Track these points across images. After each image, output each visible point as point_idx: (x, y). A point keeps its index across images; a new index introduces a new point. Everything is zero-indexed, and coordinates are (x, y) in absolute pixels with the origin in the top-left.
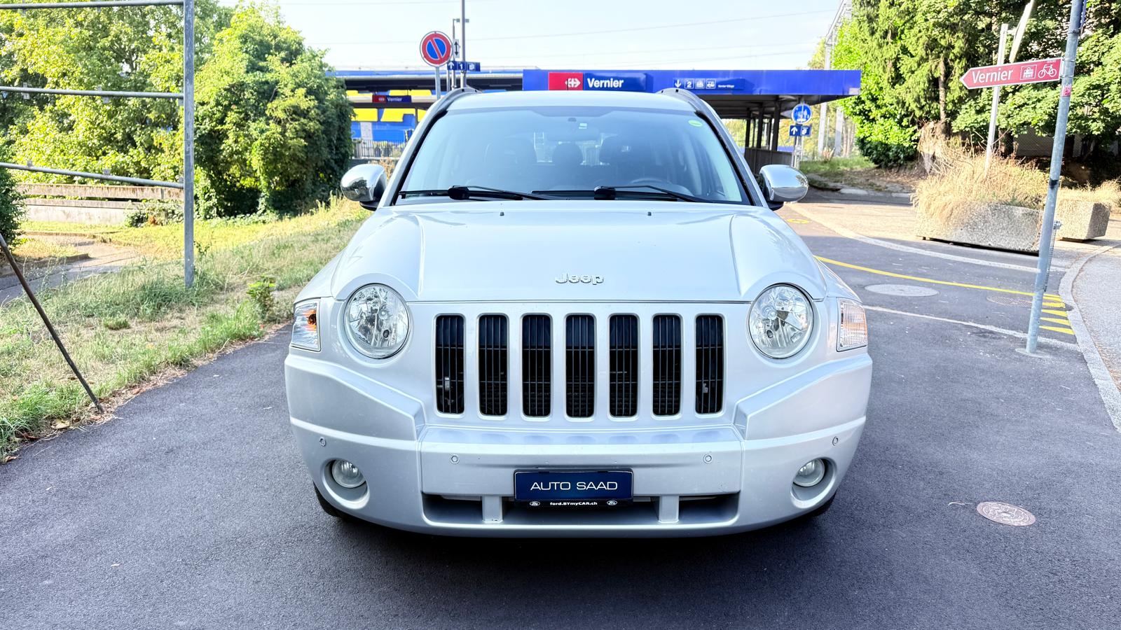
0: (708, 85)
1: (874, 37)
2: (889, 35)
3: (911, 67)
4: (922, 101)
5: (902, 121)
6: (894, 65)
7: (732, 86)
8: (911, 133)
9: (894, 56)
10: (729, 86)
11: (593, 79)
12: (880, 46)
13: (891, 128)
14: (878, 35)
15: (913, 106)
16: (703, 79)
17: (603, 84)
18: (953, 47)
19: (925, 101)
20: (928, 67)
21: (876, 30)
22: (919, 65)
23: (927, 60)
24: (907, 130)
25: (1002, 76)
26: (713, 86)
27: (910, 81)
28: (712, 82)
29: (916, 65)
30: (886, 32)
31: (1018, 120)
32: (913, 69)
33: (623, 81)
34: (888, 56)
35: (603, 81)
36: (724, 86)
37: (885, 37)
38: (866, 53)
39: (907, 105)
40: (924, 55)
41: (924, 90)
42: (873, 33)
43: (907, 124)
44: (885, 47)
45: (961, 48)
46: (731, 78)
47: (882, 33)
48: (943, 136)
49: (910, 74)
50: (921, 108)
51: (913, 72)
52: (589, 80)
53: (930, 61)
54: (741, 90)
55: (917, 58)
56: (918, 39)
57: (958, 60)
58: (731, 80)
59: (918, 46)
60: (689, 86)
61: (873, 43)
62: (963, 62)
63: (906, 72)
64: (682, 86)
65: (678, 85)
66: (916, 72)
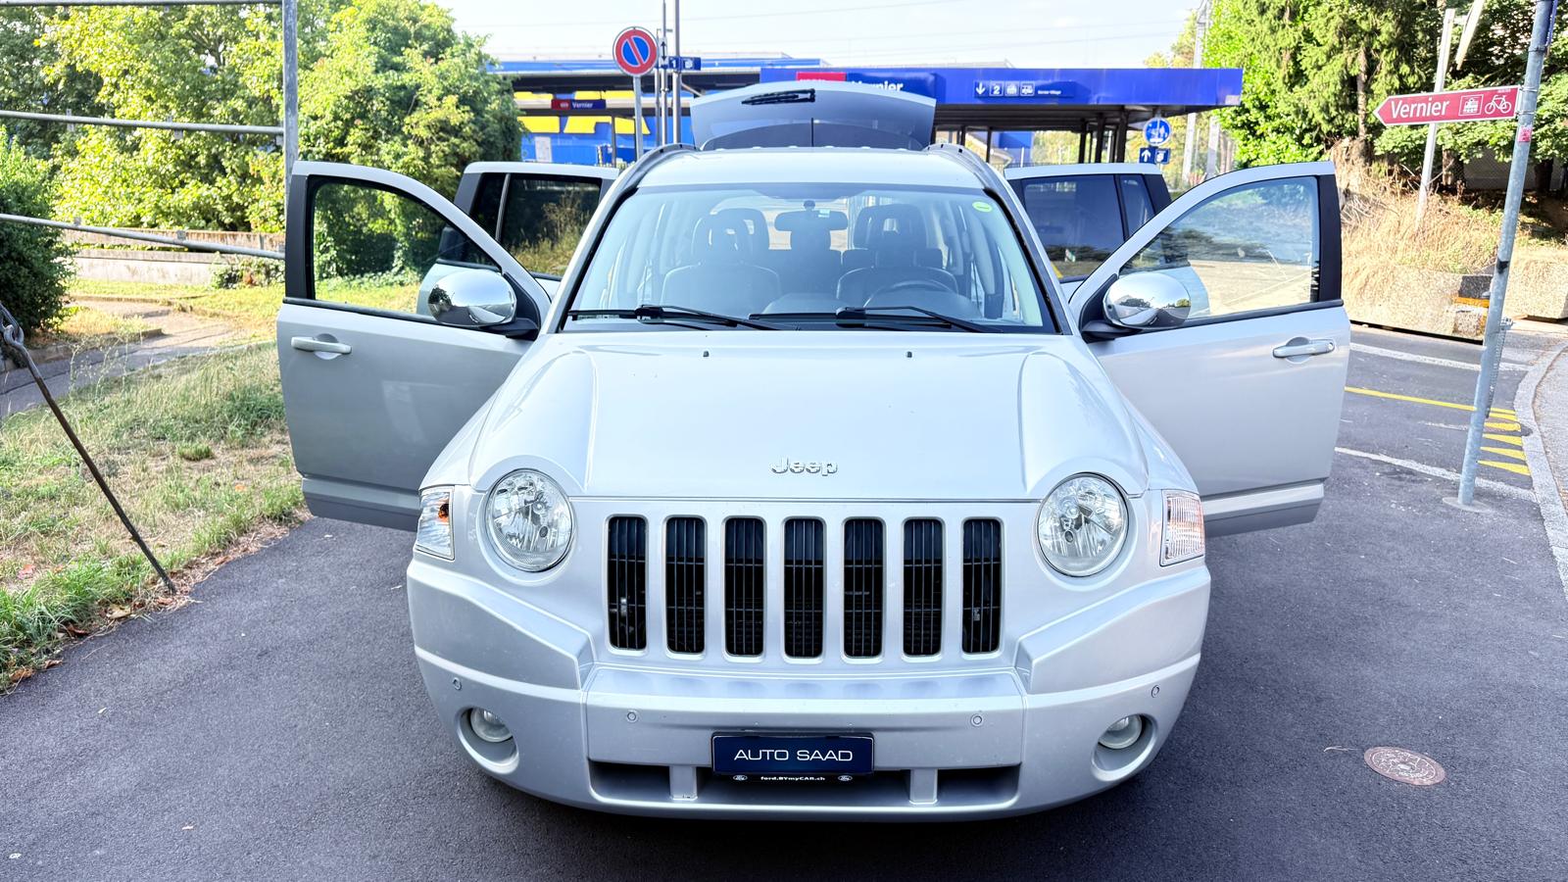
0: (1024, 91)
1: (1264, 17)
2: (1287, 14)
3: (1317, 61)
4: (1332, 110)
5: (1303, 138)
6: (1293, 57)
7: (1058, 93)
8: (1315, 155)
9: (1294, 44)
10: (1053, 92)
12: (1273, 31)
13: (1287, 147)
14: (1270, 14)
15: (1319, 118)
16: (1016, 82)
18: (1379, 33)
19: (1337, 110)
20: (1342, 60)
21: (1268, 7)
22: (1329, 57)
23: (1340, 50)
24: (1310, 151)
25: (1434, 109)
26: (1030, 92)
27: (1315, 81)
28: (1030, 87)
29: (1324, 57)
30: (1282, 11)
31: (1471, 137)
32: (1320, 63)
33: (902, 84)
34: (1284, 45)
36: (1046, 92)
37: (1280, 17)
38: (1253, 40)
39: (1310, 116)
40: (1336, 43)
41: (1335, 95)
42: (1263, 12)
43: (1310, 142)
44: (1280, 33)
45: (1390, 34)
46: (1057, 80)
47: (1276, 12)
48: (1362, 160)
49: (1315, 70)
50: (1331, 121)
51: (1320, 68)
53: (1345, 52)
54: (1071, 98)
55: (1326, 48)
56: (1328, 21)
57: (1385, 50)
58: (1057, 83)
59: (1328, 31)
60: (996, 93)
61: (1263, 26)
62: (1394, 54)
63: (1309, 67)
64: (986, 92)
65: (980, 91)
66: (1324, 68)
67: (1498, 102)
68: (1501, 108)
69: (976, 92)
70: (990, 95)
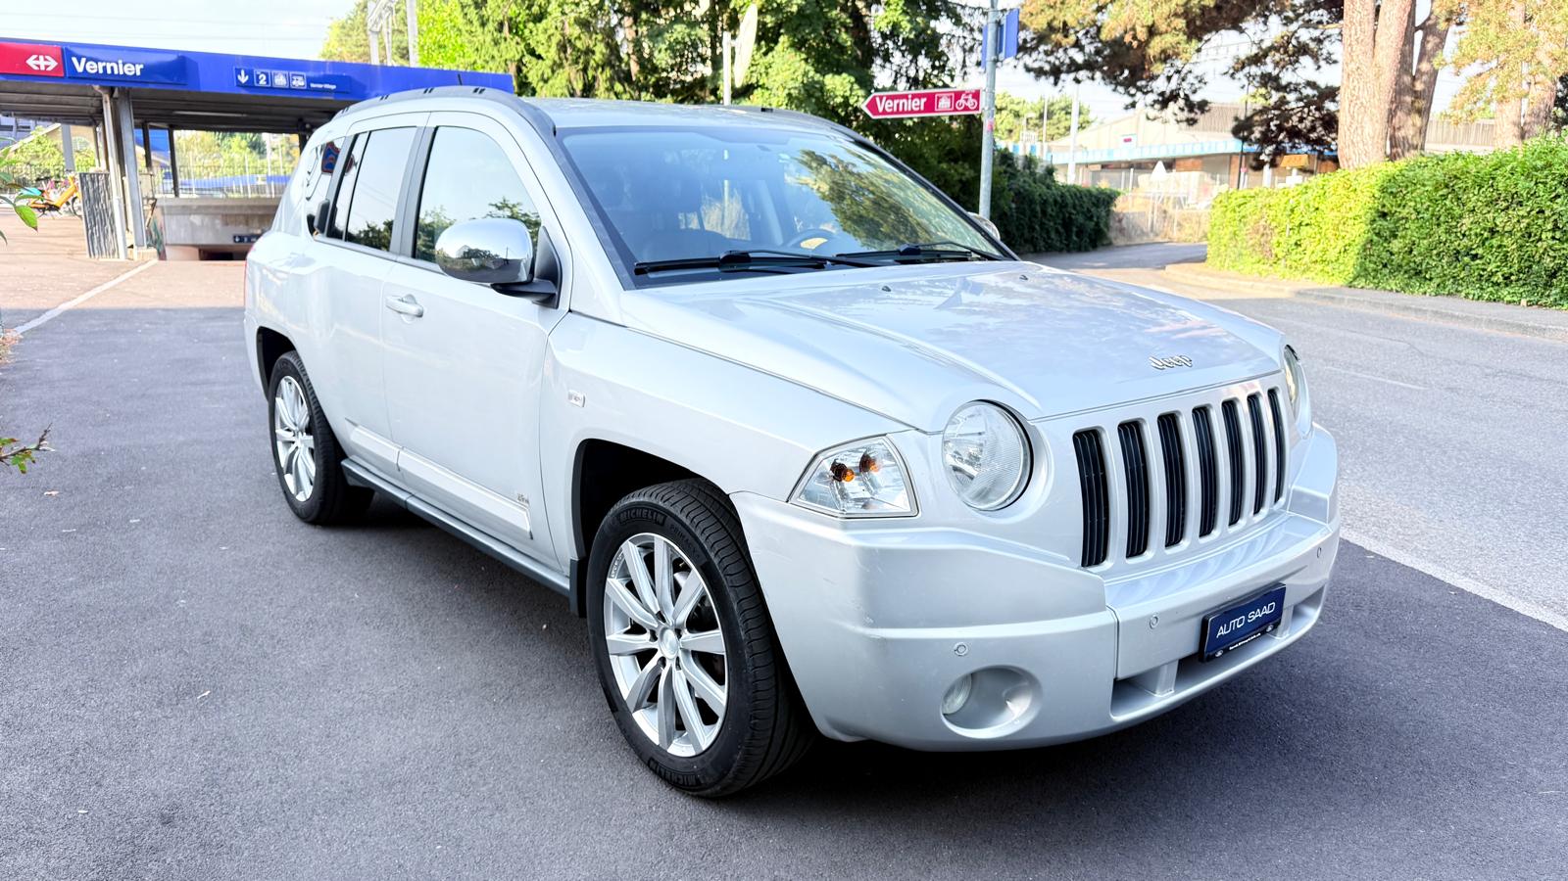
0: (294, 83)
1: (486, 29)
2: (506, 29)
3: (543, 74)
6: (519, 70)
7: (333, 87)
9: (518, 57)
10: (327, 86)
11: (83, 60)
12: (496, 43)
14: (491, 26)
16: (284, 72)
17: (105, 68)
18: (593, 52)
20: (566, 74)
21: (488, 20)
22: (553, 72)
23: (561, 66)
25: (914, 104)
26: (302, 84)
28: (300, 78)
29: (549, 71)
30: (501, 24)
32: (545, 76)
33: (142, 66)
34: (508, 57)
35: (104, 64)
36: (320, 86)
37: (500, 29)
38: (477, 50)
40: (556, 58)
42: (483, 24)
44: (503, 46)
45: (603, 55)
46: (328, 72)
47: (495, 25)
49: (541, 84)
52: (74, 60)
53: (567, 68)
54: (347, 93)
55: (549, 62)
56: (549, 37)
57: (600, 69)
58: (329, 76)
59: (549, 47)
60: (262, 82)
61: (486, 36)
62: (608, 72)
63: (536, 79)
64: (250, 81)
65: (243, 79)
66: (550, 82)
67: (967, 100)
68: (969, 105)
69: (238, 81)
70: (256, 84)
